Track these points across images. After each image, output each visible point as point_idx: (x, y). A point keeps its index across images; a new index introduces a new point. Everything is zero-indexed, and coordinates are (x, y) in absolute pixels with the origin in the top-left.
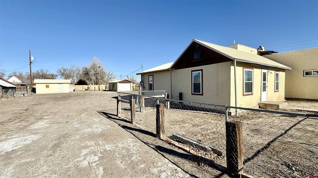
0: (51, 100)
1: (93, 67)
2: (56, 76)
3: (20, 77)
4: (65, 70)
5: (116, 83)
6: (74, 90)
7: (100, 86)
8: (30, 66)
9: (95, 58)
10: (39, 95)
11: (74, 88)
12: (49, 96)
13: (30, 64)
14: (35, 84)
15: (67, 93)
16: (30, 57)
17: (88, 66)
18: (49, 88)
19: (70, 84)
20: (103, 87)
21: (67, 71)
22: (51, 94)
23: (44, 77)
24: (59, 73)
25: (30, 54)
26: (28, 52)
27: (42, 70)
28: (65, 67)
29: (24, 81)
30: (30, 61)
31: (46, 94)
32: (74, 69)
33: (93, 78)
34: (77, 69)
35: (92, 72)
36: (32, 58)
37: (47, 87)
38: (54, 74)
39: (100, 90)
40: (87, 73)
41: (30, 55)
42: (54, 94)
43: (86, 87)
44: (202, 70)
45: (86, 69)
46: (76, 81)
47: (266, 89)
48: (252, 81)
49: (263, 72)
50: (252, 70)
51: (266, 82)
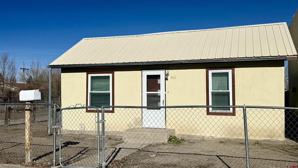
47: (161, 104)
48: (111, 92)
49: (147, 75)
50: (111, 75)
51: (162, 92)
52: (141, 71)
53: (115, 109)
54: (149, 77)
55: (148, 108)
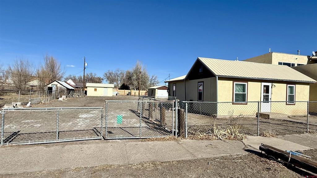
0: (98, 101)
1: (137, 71)
2: (103, 79)
3: (74, 80)
4: (110, 74)
5: (155, 89)
6: (116, 95)
7: (140, 91)
8: (84, 71)
10: (89, 97)
11: (117, 92)
12: (97, 98)
13: (84, 69)
14: (86, 87)
15: (111, 97)
17: (131, 70)
19: (113, 88)
20: (143, 93)
21: (112, 75)
22: (98, 97)
23: (93, 80)
24: (105, 76)
26: (83, 59)
27: (91, 74)
28: (110, 71)
29: (77, 84)
30: (84, 67)
31: (94, 97)
32: (119, 73)
33: (135, 83)
34: (121, 73)
35: (135, 77)
36: (86, 65)
37: (96, 90)
38: (100, 78)
40: (129, 78)
41: (85, 62)
42: (100, 97)
43: (127, 92)
44: (203, 82)
45: (129, 73)
46: (119, 85)
47: (270, 100)
48: (246, 93)
49: (264, 85)
50: (246, 84)
51: (270, 94)
52: (260, 83)
53: (248, 103)
54: (264, 86)
55: (263, 102)
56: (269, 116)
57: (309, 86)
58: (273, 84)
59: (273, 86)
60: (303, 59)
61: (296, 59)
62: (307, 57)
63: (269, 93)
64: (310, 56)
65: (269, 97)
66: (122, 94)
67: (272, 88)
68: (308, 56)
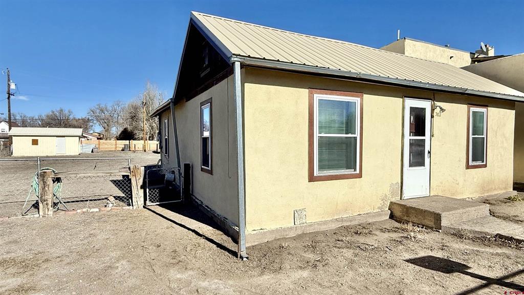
6: (92, 152)
8: (9, 102)
9: (149, 85)
13: (9, 98)
16: (9, 84)
18: (37, 144)
25: (9, 77)
26: (3, 73)
28: (103, 106)
30: (9, 90)
36: (13, 86)
37: (35, 142)
39: (145, 151)
40: (134, 116)
41: (9, 80)
43: (121, 143)
45: (133, 108)
47: (427, 158)
48: (357, 135)
49: (411, 108)
50: (357, 100)
51: (427, 137)
52: (401, 100)
53: (363, 171)
55: (410, 166)
56: (437, 218)
57: (514, 111)
58: (438, 104)
59: (437, 110)
60: (463, 59)
61: (451, 57)
62: (469, 54)
63: (424, 135)
64: (474, 54)
65: (424, 146)
66: (112, 150)
67: (432, 117)
68: (471, 53)
